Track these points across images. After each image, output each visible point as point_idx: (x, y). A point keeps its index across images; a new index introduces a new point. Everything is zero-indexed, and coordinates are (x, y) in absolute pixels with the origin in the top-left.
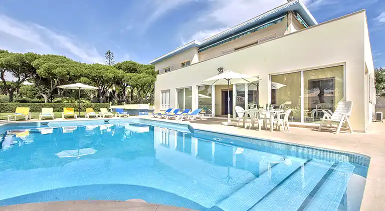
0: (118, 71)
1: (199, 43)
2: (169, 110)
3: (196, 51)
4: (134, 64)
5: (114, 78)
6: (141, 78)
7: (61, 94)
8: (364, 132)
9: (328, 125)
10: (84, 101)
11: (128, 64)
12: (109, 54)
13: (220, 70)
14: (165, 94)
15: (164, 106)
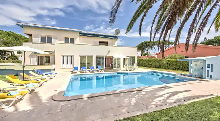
13: (109, 51)
14: (66, 58)
15: (66, 65)
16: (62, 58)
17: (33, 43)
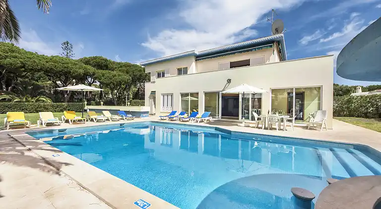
0: (89, 67)
1: (197, 53)
2: (173, 113)
3: (194, 59)
4: (106, 60)
5: (84, 74)
6: (115, 76)
7: (7, 90)
8: (332, 129)
9: (312, 125)
10: (45, 100)
11: (98, 60)
12: (67, 46)
13: (229, 81)
14: (166, 97)
15: (166, 108)
16: (162, 97)
17: (152, 82)
